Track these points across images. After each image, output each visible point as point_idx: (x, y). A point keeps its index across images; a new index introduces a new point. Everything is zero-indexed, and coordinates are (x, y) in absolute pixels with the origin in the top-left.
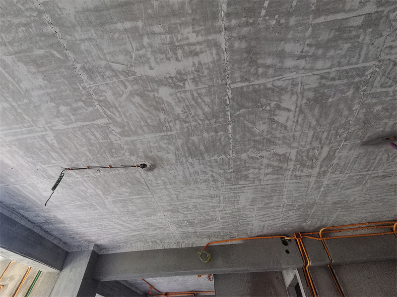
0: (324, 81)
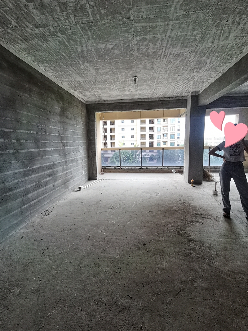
0: (90, 38)
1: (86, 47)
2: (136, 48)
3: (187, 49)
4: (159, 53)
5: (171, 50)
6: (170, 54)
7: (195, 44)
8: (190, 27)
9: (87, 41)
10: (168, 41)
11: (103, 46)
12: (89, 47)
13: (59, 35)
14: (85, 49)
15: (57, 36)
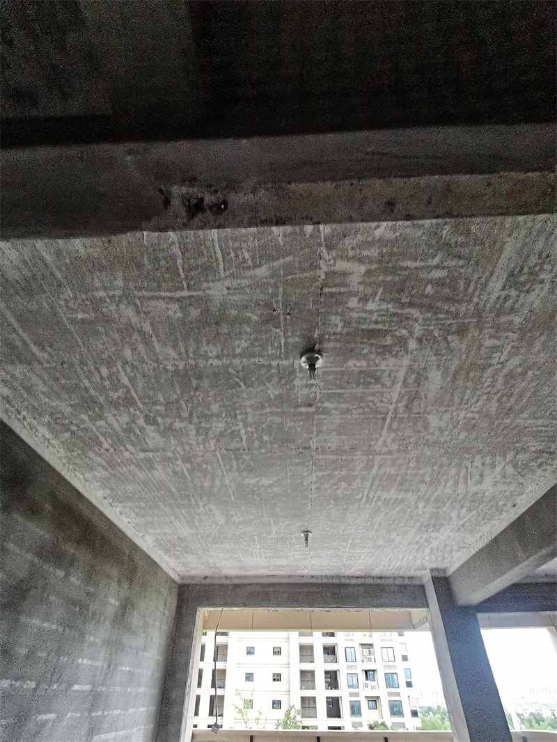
2: (313, 487)
3: (410, 494)
4: (359, 497)
5: (379, 493)
6: (379, 499)
7: (423, 487)
8: (412, 465)
9: (225, 473)
10: (374, 480)
11: (254, 481)
12: (227, 482)
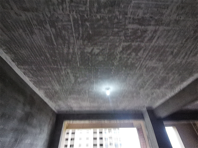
1: (73, 49)
13: (48, 26)
14: (71, 51)
15: (45, 28)
